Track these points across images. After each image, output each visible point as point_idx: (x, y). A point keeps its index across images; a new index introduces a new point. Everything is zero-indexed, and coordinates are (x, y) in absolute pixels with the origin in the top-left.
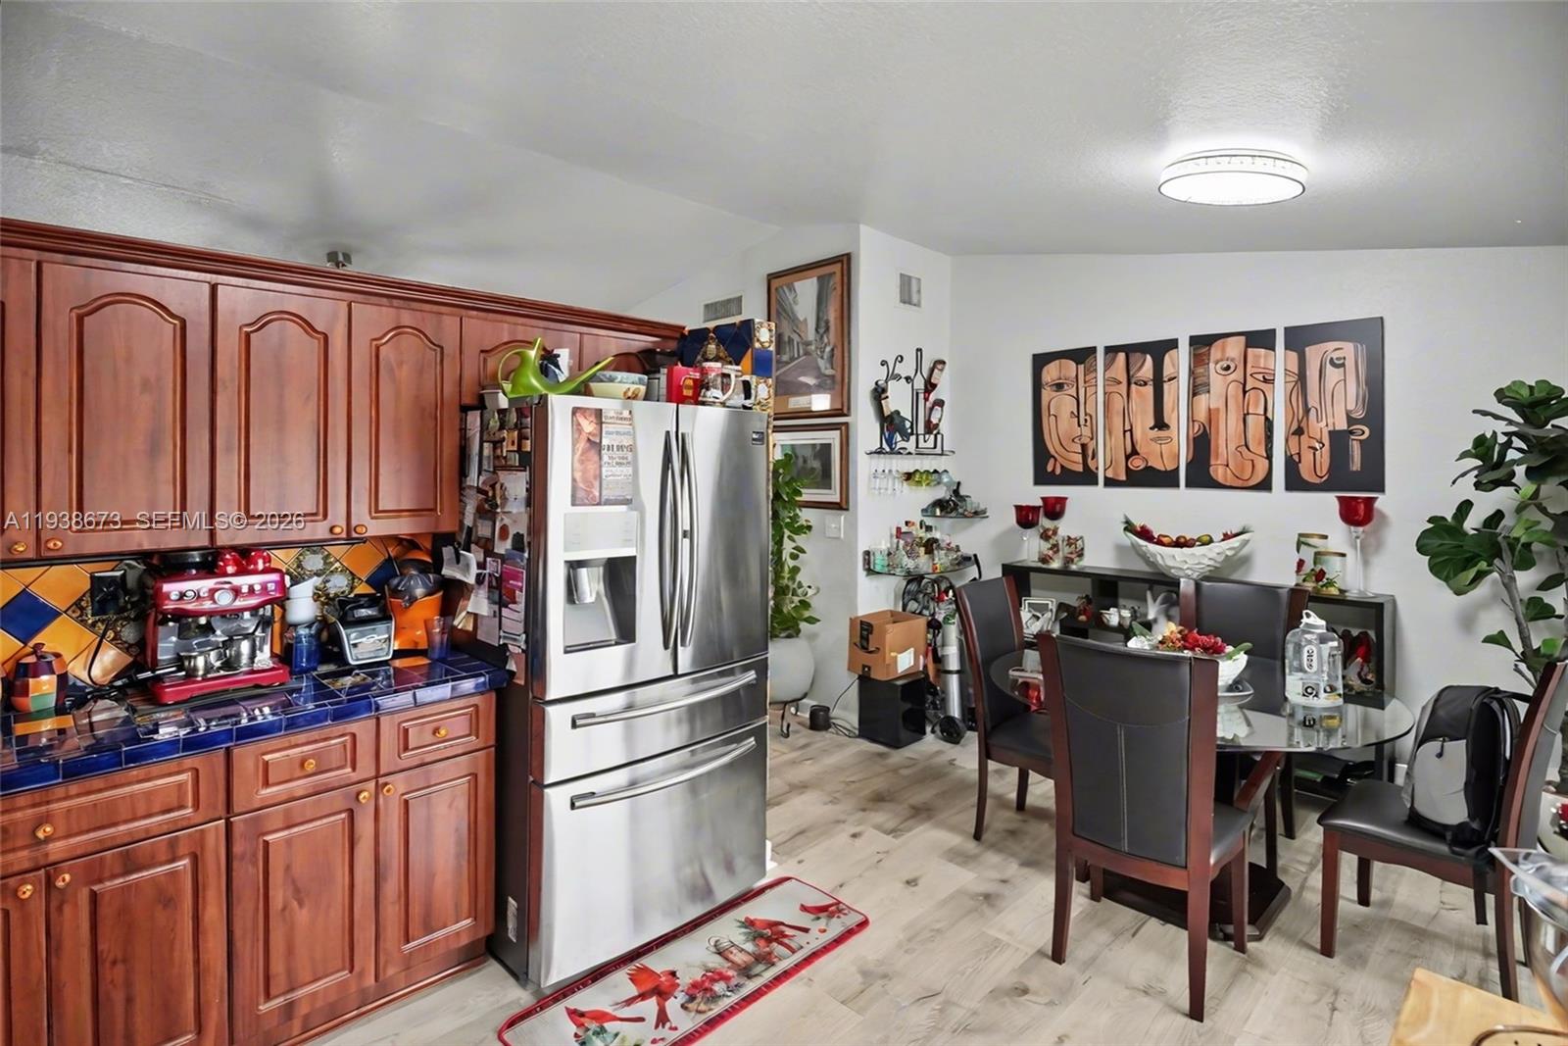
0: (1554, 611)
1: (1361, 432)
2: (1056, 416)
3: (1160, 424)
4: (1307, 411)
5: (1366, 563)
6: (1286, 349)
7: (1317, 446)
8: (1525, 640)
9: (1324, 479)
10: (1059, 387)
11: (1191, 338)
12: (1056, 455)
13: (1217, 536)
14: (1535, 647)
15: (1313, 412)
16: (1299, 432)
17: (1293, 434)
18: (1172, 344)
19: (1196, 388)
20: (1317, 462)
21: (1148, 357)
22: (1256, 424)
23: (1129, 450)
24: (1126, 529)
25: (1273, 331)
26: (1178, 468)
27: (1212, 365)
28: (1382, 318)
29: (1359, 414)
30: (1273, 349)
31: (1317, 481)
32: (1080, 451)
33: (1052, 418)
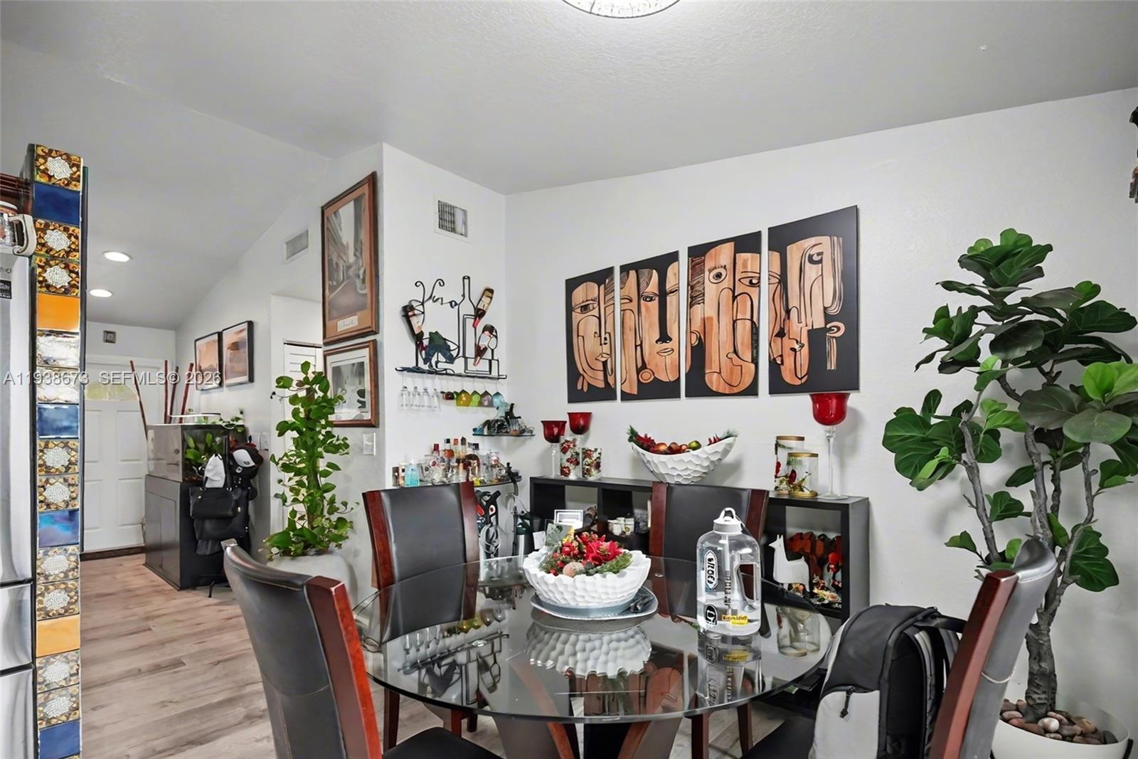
0: (1022, 507)
1: (836, 329)
2: (583, 337)
3: (664, 337)
4: (788, 312)
5: (842, 465)
6: (769, 250)
7: (797, 347)
8: (990, 541)
9: (804, 380)
10: (585, 308)
11: (690, 249)
12: (585, 375)
13: (704, 442)
14: (1000, 551)
15: (794, 314)
16: (781, 334)
17: (775, 336)
18: (673, 257)
19: (695, 298)
20: (797, 365)
21: (654, 271)
22: (744, 329)
23: (640, 364)
24: (630, 440)
25: (758, 234)
26: (679, 378)
27: (707, 273)
28: (856, 206)
29: (834, 310)
30: (760, 253)
31: (798, 382)
32: (602, 369)
33: (580, 338)
